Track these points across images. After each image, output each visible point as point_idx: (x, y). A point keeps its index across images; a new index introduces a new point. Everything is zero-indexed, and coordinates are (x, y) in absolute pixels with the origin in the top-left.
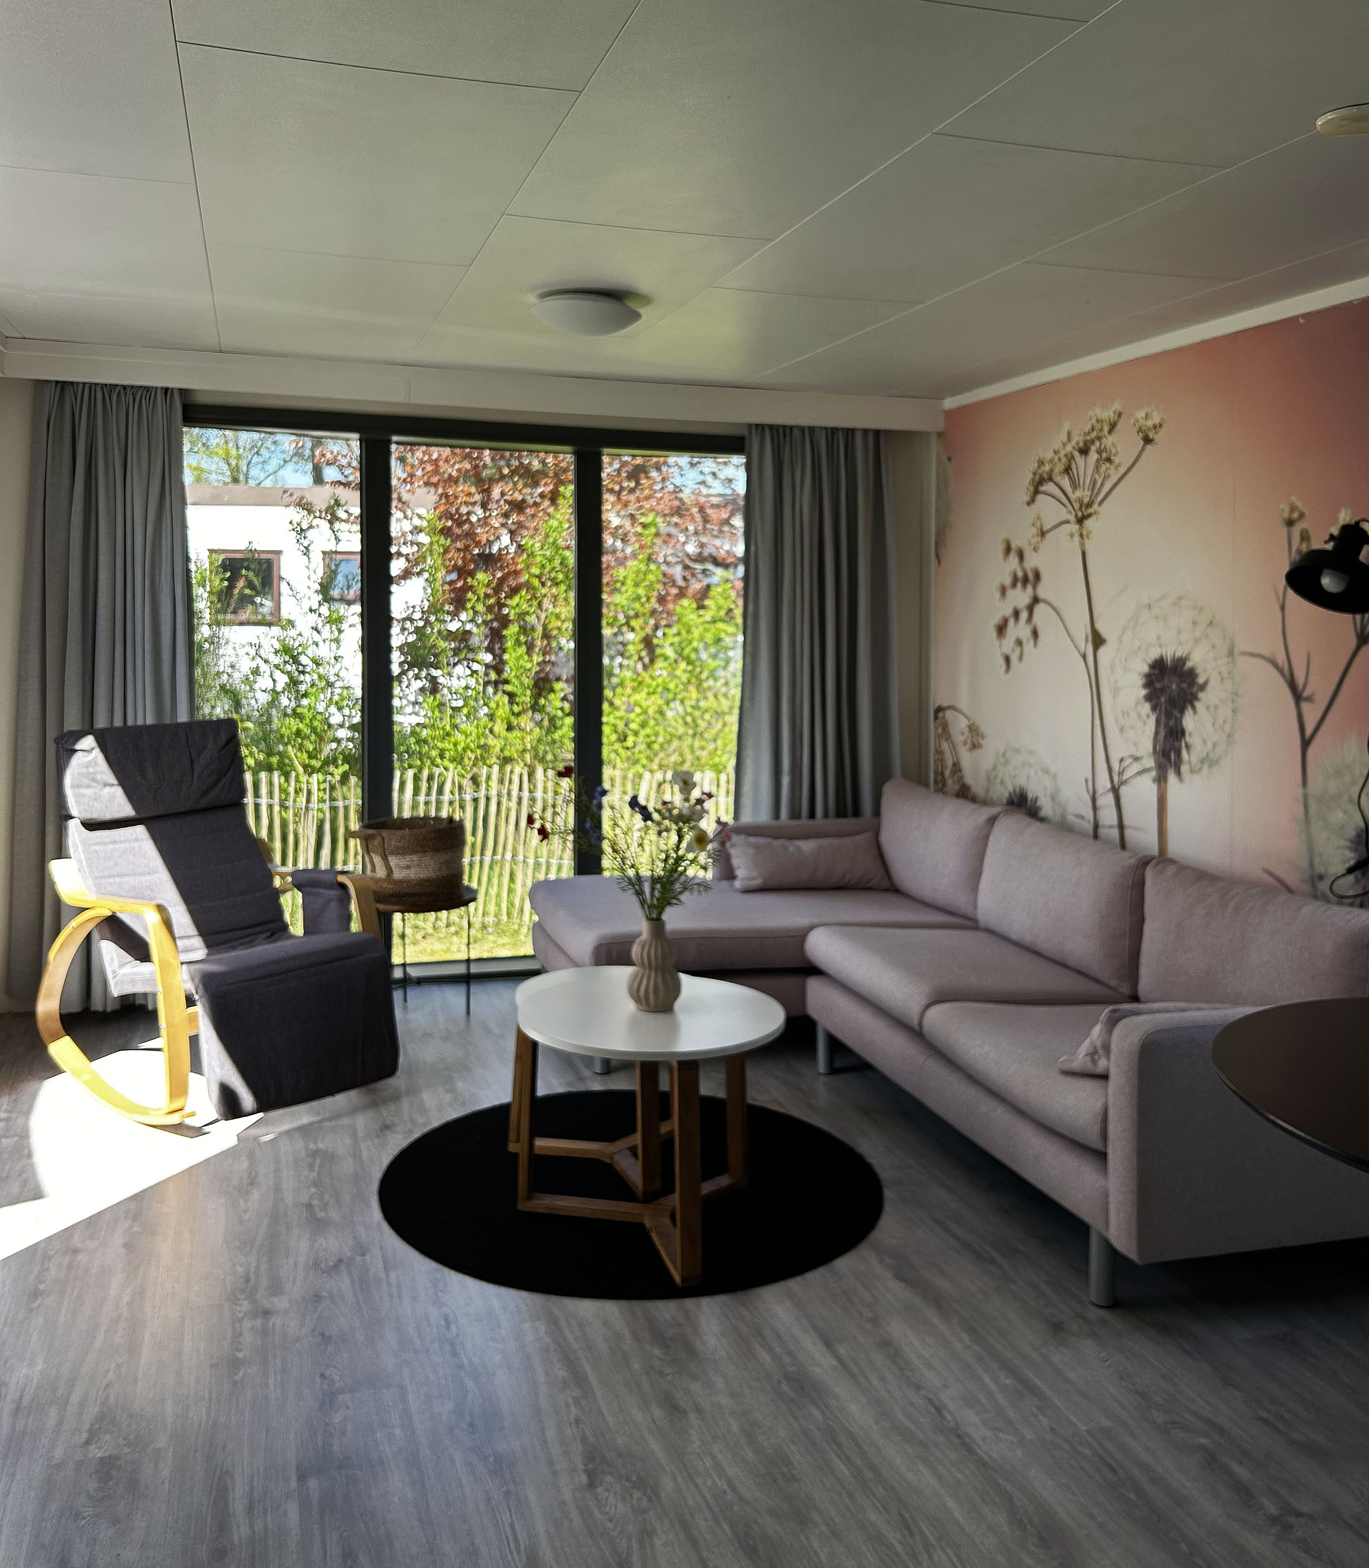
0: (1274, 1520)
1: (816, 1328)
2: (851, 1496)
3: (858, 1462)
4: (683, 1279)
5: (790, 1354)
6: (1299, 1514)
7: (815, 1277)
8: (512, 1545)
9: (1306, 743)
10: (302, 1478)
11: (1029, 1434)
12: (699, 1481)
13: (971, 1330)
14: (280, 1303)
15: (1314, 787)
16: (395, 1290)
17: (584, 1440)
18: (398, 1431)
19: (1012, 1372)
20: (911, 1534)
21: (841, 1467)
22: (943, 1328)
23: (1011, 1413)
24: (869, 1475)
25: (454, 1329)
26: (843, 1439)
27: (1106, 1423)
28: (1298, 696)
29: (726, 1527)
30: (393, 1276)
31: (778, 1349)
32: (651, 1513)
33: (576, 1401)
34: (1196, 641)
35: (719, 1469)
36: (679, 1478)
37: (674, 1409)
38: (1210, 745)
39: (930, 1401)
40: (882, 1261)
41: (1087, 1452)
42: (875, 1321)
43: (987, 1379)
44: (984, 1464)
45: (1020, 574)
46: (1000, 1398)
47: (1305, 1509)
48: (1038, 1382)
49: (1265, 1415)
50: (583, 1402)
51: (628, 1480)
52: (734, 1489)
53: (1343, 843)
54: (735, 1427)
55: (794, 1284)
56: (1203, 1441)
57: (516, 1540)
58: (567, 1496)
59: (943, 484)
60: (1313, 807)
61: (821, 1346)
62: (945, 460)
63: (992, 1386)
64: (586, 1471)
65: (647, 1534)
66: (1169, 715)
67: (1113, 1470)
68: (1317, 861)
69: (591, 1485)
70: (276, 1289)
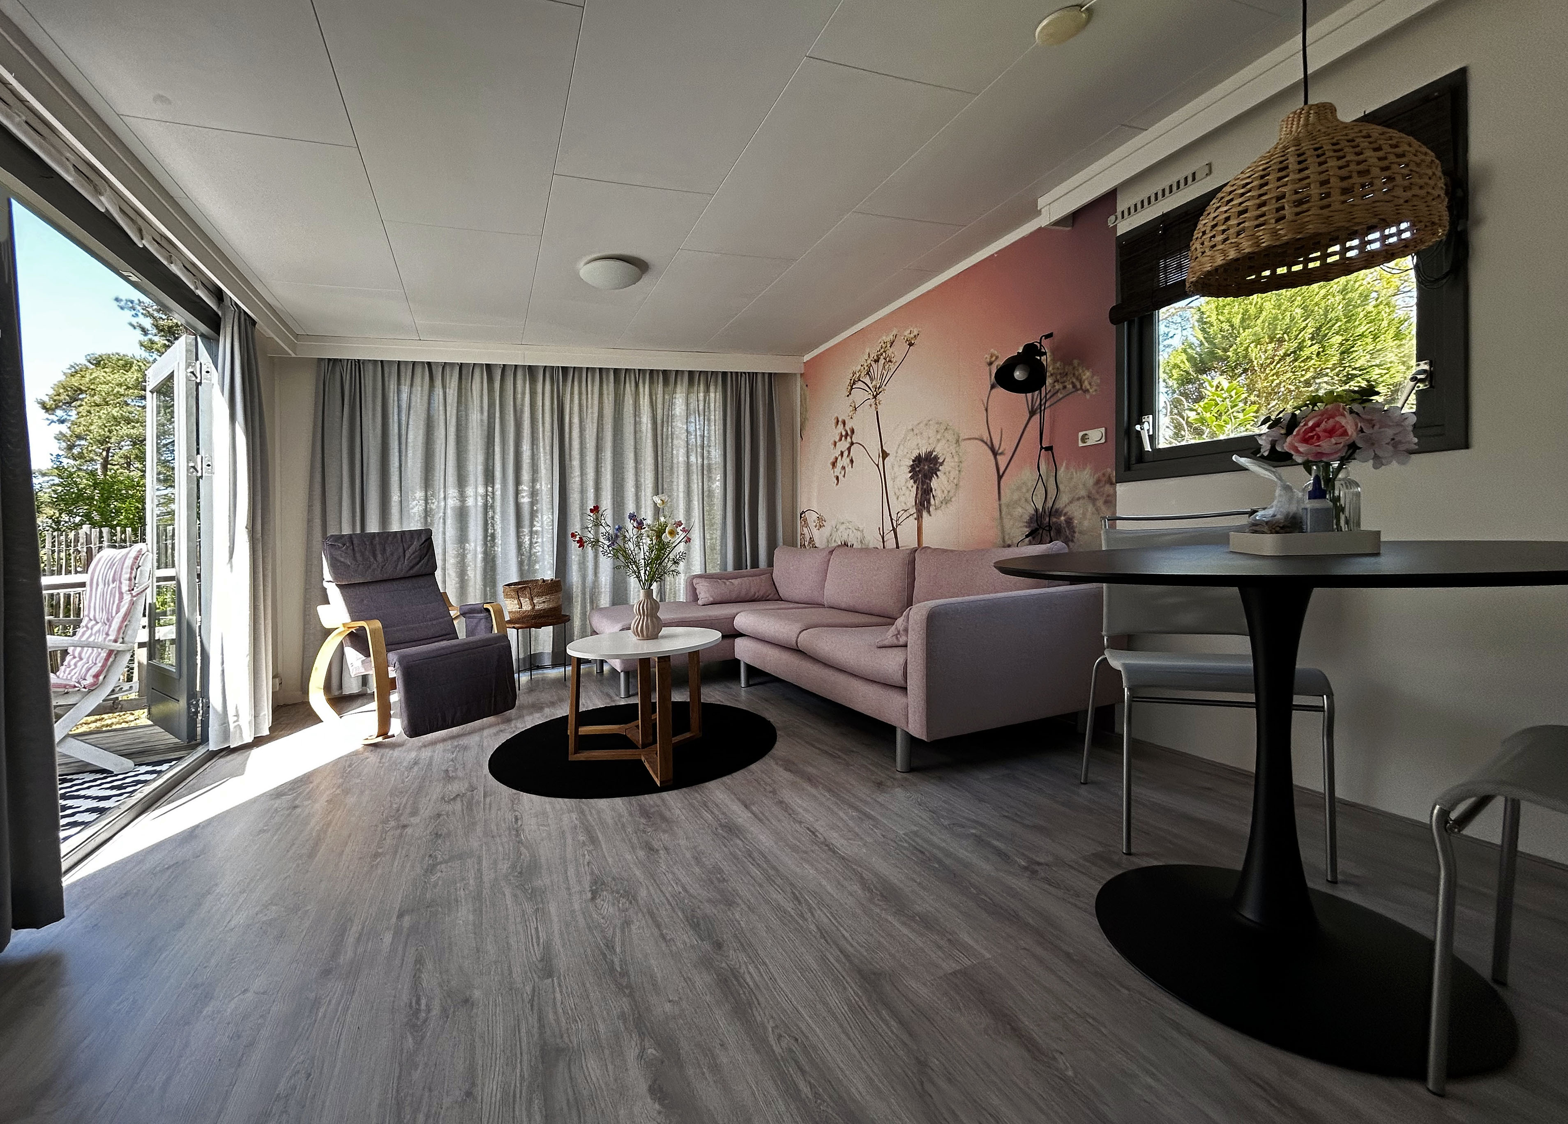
0: (1026, 868)
1: (739, 799)
2: (761, 886)
3: (765, 866)
4: (661, 784)
5: (724, 813)
6: (1039, 864)
7: (739, 775)
8: (534, 940)
9: (1000, 477)
10: (400, 916)
11: (869, 840)
12: (663, 889)
13: (830, 790)
14: (415, 820)
15: (1004, 500)
16: (487, 806)
17: (592, 873)
18: (471, 882)
19: (856, 809)
20: (800, 903)
21: (755, 871)
22: (813, 791)
23: (857, 829)
24: (772, 872)
25: (520, 823)
26: (755, 854)
27: (915, 829)
28: (995, 454)
29: (680, 914)
30: (488, 800)
31: (717, 813)
32: (631, 911)
33: (589, 852)
34: (938, 440)
35: (678, 881)
36: (651, 888)
37: (650, 849)
38: (946, 492)
39: (808, 829)
40: (777, 764)
41: (906, 845)
42: (774, 792)
43: (841, 814)
44: (843, 858)
45: (844, 433)
46: (851, 823)
47: (1042, 861)
48: (872, 813)
49: (1007, 814)
50: (594, 852)
51: (618, 893)
52: (686, 891)
53: (1022, 524)
54: (688, 855)
55: (726, 779)
56: (973, 831)
57: (538, 938)
58: (577, 907)
59: (803, 399)
60: (1004, 509)
61: (743, 808)
62: (804, 386)
63: (845, 817)
64: (591, 891)
65: (627, 923)
66: (923, 483)
67: (922, 852)
68: (1007, 537)
69: (593, 899)
70: (414, 813)
